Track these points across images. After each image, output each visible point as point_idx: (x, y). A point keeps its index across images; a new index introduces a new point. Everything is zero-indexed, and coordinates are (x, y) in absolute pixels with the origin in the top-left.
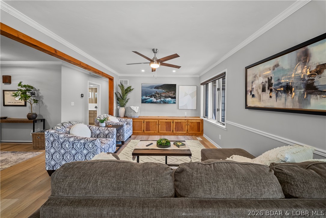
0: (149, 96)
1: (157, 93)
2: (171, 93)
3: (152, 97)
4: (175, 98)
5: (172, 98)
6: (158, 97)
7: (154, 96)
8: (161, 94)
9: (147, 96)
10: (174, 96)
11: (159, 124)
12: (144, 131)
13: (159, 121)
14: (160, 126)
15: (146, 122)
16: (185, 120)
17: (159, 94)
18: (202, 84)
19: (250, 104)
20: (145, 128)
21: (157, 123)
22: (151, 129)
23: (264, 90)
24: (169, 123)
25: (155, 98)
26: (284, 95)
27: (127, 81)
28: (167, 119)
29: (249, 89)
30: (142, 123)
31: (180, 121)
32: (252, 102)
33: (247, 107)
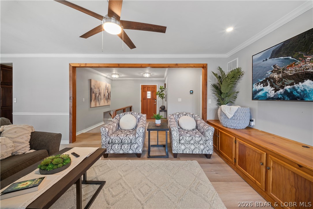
0: (262, 82)
3: (267, 85)
6: (279, 81)
7: (270, 79)
8: (284, 69)
15: (240, 144)
17: (280, 72)
20: (238, 157)
25: (272, 86)
27: (236, 61)
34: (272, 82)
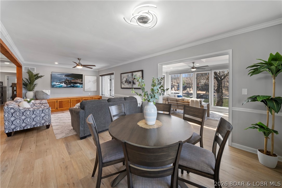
0: (59, 82)
1: (67, 80)
2: (79, 80)
3: (63, 83)
4: (82, 84)
5: (80, 84)
6: (68, 83)
7: (64, 82)
9: (57, 82)
10: (81, 82)
11: (70, 102)
12: (57, 108)
13: (70, 100)
14: (71, 103)
15: (59, 102)
16: (91, 97)
17: (69, 81)
18: (100, 76)
19: (122, 87)
20: (58, 106)
21: (69, 101)
22: (63, 106)
23: (126, 82)
24: (79, 100)
25: (65, 84)
26: (129, 84)
27: (34, 68)
28: (77, 98)
29: (122, 81)
30: (55, 103)
31: (87, 98)
32: (123, 86)
33: (121, 88)
34: (65, 83)
